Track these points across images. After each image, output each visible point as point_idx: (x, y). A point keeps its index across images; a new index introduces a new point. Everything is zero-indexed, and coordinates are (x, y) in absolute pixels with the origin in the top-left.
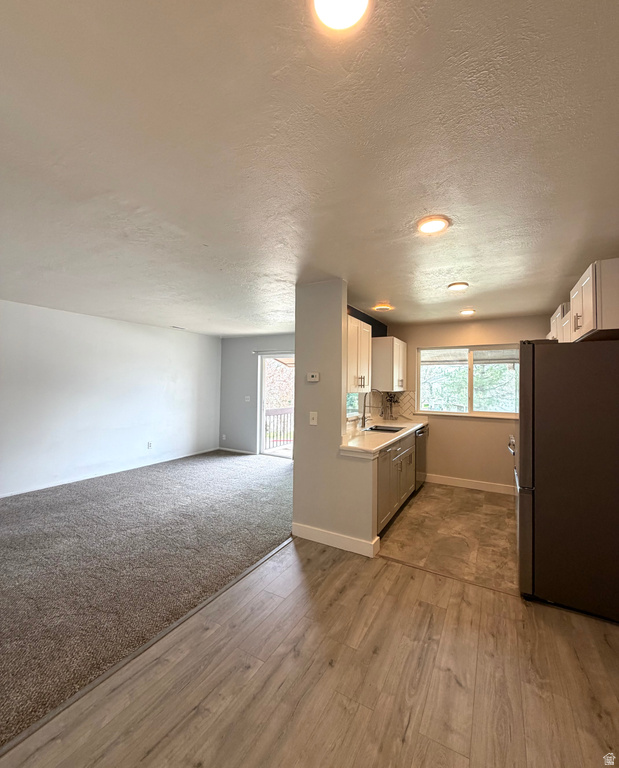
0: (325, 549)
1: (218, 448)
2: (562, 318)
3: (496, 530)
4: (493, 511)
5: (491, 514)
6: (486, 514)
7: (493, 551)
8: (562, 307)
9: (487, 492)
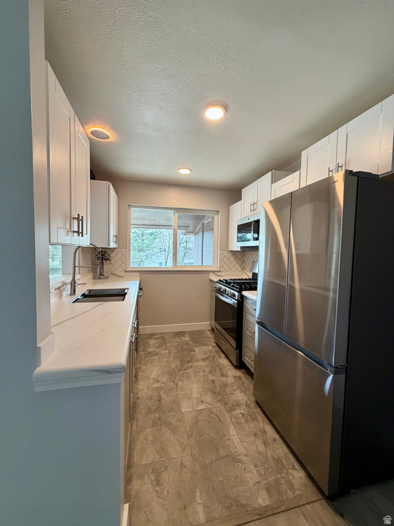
2: (272, 183)
3: (224, 378)
4: (205, 353)
5: (207, 358)
6: (204, 360)
7: (243, 415)
8: (272, 173)
9: (189, 332)
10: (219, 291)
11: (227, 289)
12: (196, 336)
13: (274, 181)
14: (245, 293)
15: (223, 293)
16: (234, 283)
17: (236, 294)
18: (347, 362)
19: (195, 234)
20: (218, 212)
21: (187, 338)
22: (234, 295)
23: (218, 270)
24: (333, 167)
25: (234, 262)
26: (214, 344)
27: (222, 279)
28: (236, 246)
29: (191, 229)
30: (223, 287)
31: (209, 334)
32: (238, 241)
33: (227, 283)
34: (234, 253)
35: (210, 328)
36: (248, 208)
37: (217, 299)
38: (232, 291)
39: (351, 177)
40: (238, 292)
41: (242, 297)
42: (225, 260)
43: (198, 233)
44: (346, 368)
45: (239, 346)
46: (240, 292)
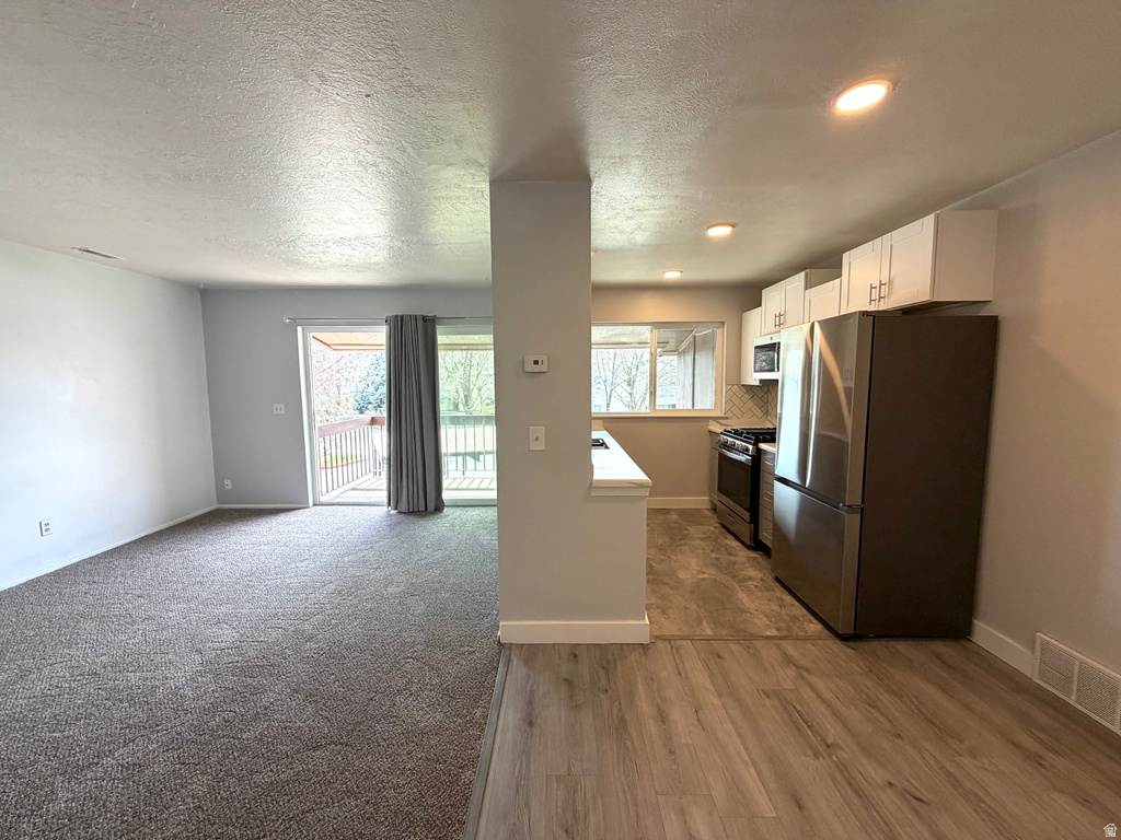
0: (574, 652)
1: (214, 507)
2: (806, 289)
3: (732, 558)
4: (704, 533)
5: (706, 538)
6: (702, 539)
7: (756, 586)
8: (806, 274)
9: (676, 510)
10: (725, 446)
11: (737, 442)
12: (689, 516)
13: (808, 286)
14: (763, 446)
15: (732, 448)
16: (748, 433)
17: (750, 447)
18: (863, 502)
19: (679, 354)
20: (723, 323)
21: (674, 517)
22: (747, 449)
23: (723, 415)
24: (876, 284)
25: (750, 403)
26: (717, 525)
27: (728, 429)
28: (754, 378)
29: (671, 346)
30: (730, 439)
31: (708, 513)
32: (755, 371)
33: (737, 433)
34: (750, 388)
35: (709, 507)
36: (771, 321)
37: (722, 457)
38: (744, 444)
39: (866, 318)
40: (753, 445)
41: (759, 451)
42: (735, 399)
43: (684, 352)
44: (862, 509)
45: (755, 519)
46: (756, 444)
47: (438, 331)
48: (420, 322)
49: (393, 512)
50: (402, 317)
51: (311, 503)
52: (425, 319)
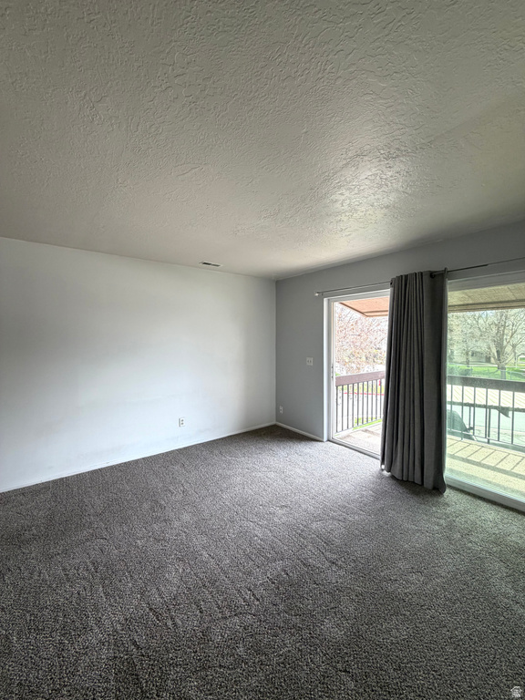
1: (274, 422)
47: (448, 287)
48: (426, 279)
49: (385, 473)
50: (406, 276)
51: (325, 439)
52: (432, 275)
